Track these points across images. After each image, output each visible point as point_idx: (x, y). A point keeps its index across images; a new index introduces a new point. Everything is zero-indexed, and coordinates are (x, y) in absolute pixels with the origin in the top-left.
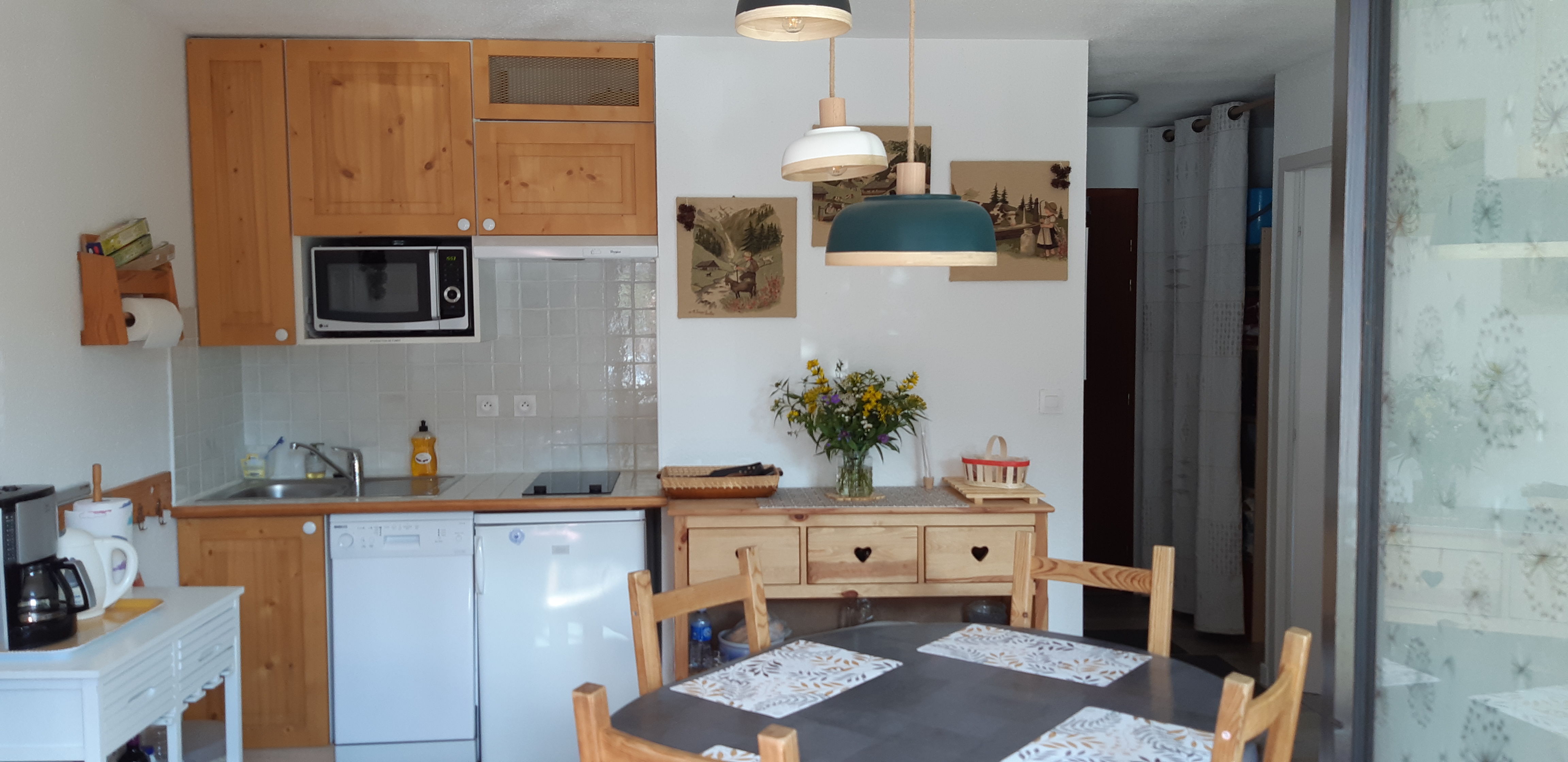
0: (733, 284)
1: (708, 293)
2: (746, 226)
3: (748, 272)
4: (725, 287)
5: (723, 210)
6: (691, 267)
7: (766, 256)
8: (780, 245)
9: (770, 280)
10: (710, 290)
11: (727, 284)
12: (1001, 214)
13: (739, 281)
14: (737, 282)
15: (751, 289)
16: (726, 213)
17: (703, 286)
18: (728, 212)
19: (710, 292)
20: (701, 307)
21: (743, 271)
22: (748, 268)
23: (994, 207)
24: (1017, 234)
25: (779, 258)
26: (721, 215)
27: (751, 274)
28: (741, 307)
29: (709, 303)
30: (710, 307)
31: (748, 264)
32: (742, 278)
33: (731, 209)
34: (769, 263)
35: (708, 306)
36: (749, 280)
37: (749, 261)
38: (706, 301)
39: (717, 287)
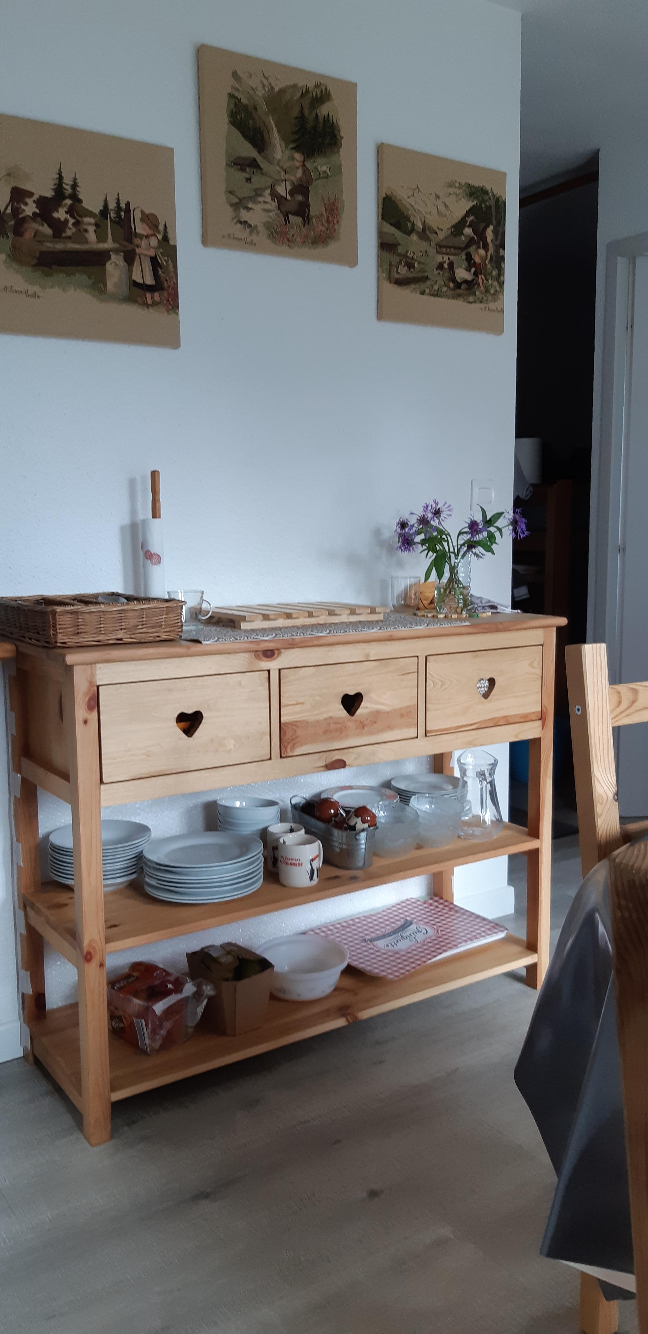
0: (281, 200)
1: (249, 209)
2: (295, 113)
3: (300, 185)
4: (271, 204)
5: (266, 79)
6: (225, 163)
7: (321, 165)
8: (338, 152)
9: (327, 202)
10: (250, 205)
11: (273, 200)
12: (72, 221)
13: (289, 197)
14: (286, 199)
15: (303, 211)
16: (270, 84)
17: (241, 196)
18: (273, 84)
19: (251, 209)
20: (237, 230)
21: (293, 183)
22: (300, 179)
23: (59, 205)
24: (100, 258)
25: (337, 170)
26: (264, 86)
27: (302, 188)
28: (291, 239)
29: (250, 226)
30: (251, 233)
31: (299, 173)
32: (292, 193)
33: (277, 79)
34: (325, 175)
35: (248, 230)
36: (300, 198)
37: (300, 168)
38: (246, 222)
39: (260, 202)
